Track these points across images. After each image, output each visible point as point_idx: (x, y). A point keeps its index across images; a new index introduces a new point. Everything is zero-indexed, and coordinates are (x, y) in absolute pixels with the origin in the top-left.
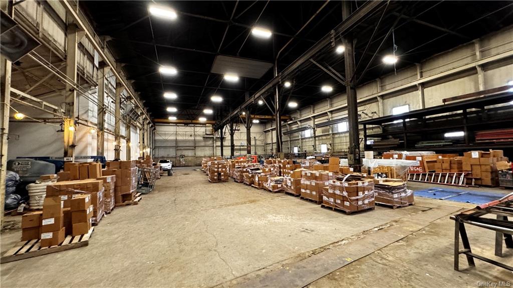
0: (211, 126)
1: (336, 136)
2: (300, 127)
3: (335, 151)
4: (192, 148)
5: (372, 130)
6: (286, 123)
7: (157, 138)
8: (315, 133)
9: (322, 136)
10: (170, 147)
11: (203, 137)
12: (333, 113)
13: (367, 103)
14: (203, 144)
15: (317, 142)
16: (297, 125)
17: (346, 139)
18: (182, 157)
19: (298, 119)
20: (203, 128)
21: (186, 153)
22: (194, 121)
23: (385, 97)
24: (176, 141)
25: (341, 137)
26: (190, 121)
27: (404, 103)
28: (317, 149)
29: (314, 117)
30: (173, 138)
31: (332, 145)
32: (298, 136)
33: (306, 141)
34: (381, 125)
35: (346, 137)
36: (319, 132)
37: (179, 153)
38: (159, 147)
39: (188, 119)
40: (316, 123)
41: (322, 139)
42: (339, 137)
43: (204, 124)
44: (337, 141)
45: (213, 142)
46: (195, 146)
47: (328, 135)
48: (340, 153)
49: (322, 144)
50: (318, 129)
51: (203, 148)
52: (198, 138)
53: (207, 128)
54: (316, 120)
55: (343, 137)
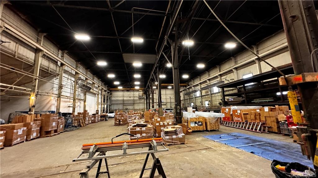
0: (142, 91)
1: (213, 95)
2: (194, 90)
3: (213, 105)
4: (132, 104)
5: (232, 91)
6: (186, 88)
7: (113, 99)
8: (201, 94)
9: (205, 95)
10: (120, 104)
11: (139, 98)
12: (210, 80)
13: (228, 73)
14: (138, 102)
15: (203, 99)
16: (192, 89)
17: (218, 98)
18: (127, 110)
19: (192, 85)
20: (137, 92)
21: (129, 107)
22: (131, 89)
23: (238, 69)
24: (123, 100)
25: (216, 96)
26: (129, 89)
27: (249, 72)
28: (203, 104)
29: (201, 83)
30: (121, 99)
31: (211, 101)
32: (193, 96)
33: (197, 99)
34: (237, 88)
35: (218, 96)
36: (204, 92)
37: (125, 107)
38: (114, 104)
39: (128, 88)
40: (202, 87)
41: (206, 98)
42: (214, 96)
43: (138, 90)
44: (214, 99)
45: (144, 100)
46: (134, 103)
47: (208, 95)
48: (216, 107)
49: (206, 101)
50: (203, 91)
51: (139, 104)
52: (136, 98)
53: (140, 92)
54: (202, 85)
55: (217, 96)
